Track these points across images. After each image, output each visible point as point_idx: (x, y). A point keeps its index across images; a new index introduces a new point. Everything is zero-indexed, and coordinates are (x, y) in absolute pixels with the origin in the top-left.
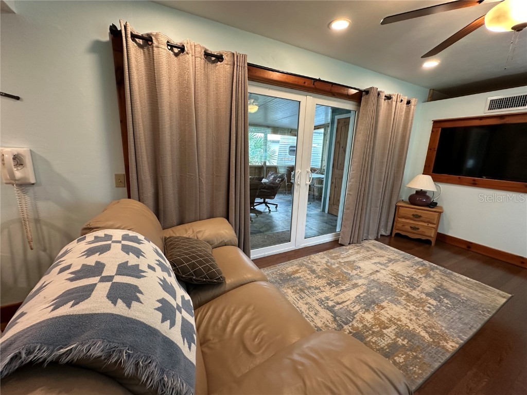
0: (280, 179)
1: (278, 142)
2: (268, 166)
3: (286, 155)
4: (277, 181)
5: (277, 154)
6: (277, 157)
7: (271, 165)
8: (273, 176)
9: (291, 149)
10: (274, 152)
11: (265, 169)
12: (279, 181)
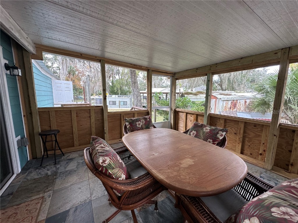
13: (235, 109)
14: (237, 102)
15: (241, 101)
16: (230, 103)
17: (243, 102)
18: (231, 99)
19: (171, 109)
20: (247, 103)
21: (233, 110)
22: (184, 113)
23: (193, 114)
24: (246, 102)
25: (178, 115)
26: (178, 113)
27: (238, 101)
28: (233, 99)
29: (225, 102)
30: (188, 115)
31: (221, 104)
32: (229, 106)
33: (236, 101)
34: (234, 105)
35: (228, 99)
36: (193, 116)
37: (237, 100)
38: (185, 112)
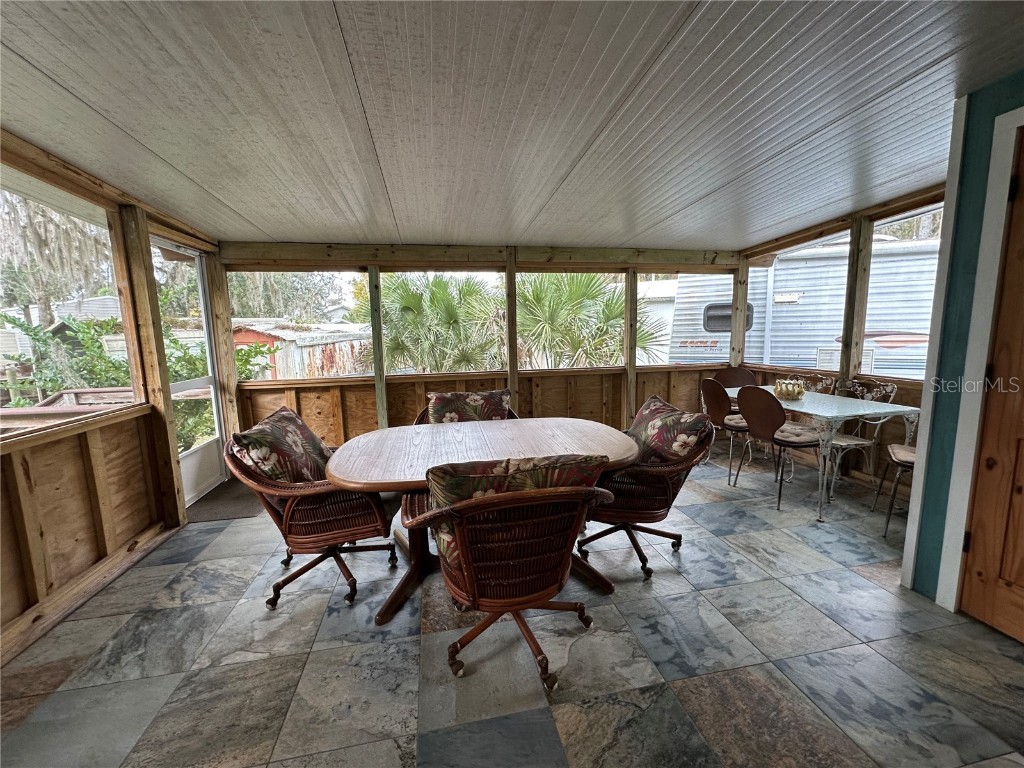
0: (693, 439)
1: (670, 301)
2: (642, 368)
3: (696, 331)
4: (676, 446)
5: (669, 330)
6: (669, 337)
7: (652, 364)
8: (658, 423)
9: (712, 313)
10: (660, 325)
11: (632, 377)
12: (685, 445)
13: (335, 370)
14: (334, 347)
15: (342, 344)
16: (318, 351)
17: (345, 346)
18: (320, 342)
19: (221, 388)
20: (357, 350)
21: (328, 371)
22: (287, 393)
23: (326, 389)
24: (352, 347)
25: (254, 405)
26: (250, 398)
27: (337, 345)
28: (325, 342)
29: (306, 351)
30: (302, 395)
31: (298, 359)
32: (319, 362)
33: (332, 346)
34: (330, 358)
35: (315, 342)
36: (327, 396)
37: (334, 344)
38: (290, 389)
